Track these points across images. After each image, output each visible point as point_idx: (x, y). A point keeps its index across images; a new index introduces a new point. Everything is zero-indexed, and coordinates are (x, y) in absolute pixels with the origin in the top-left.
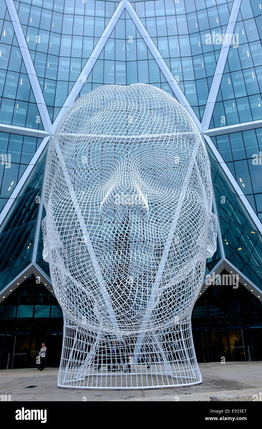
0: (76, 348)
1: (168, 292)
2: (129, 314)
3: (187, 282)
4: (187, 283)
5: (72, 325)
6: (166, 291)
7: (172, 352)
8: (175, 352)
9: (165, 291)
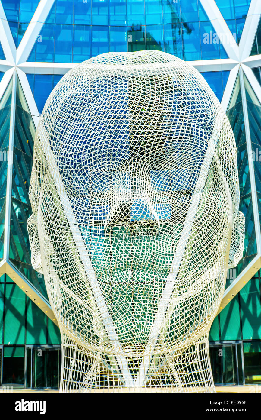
0: (78, 369)
1: (180, 309)
2: (137, 328)
3: (205, 294)
4: (206, 296)
5: (71, 344)
6: (178, 306)
7: (187, 364)
8: (190, 364)
9: (176, 306)
